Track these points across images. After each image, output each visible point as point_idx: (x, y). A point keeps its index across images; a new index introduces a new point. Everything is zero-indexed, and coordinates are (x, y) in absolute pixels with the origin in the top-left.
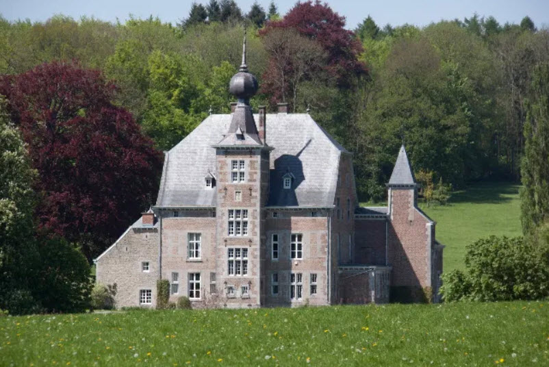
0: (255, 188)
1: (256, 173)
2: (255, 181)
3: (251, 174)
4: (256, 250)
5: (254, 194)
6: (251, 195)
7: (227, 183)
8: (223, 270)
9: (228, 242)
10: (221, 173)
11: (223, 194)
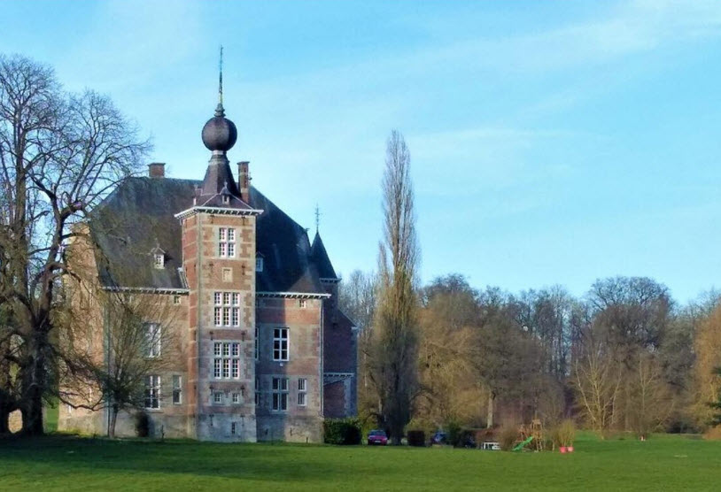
0: (249, 266)
1: (250, 245)
2: (249, 256)
3: (243, 247)
4: (250, 346)
5: (247, 273)
6: (244, 274)
7: (213, 258)
8: (209, 371)
9: (215, 335)
10: (205, 244)
11: (209, 272)
